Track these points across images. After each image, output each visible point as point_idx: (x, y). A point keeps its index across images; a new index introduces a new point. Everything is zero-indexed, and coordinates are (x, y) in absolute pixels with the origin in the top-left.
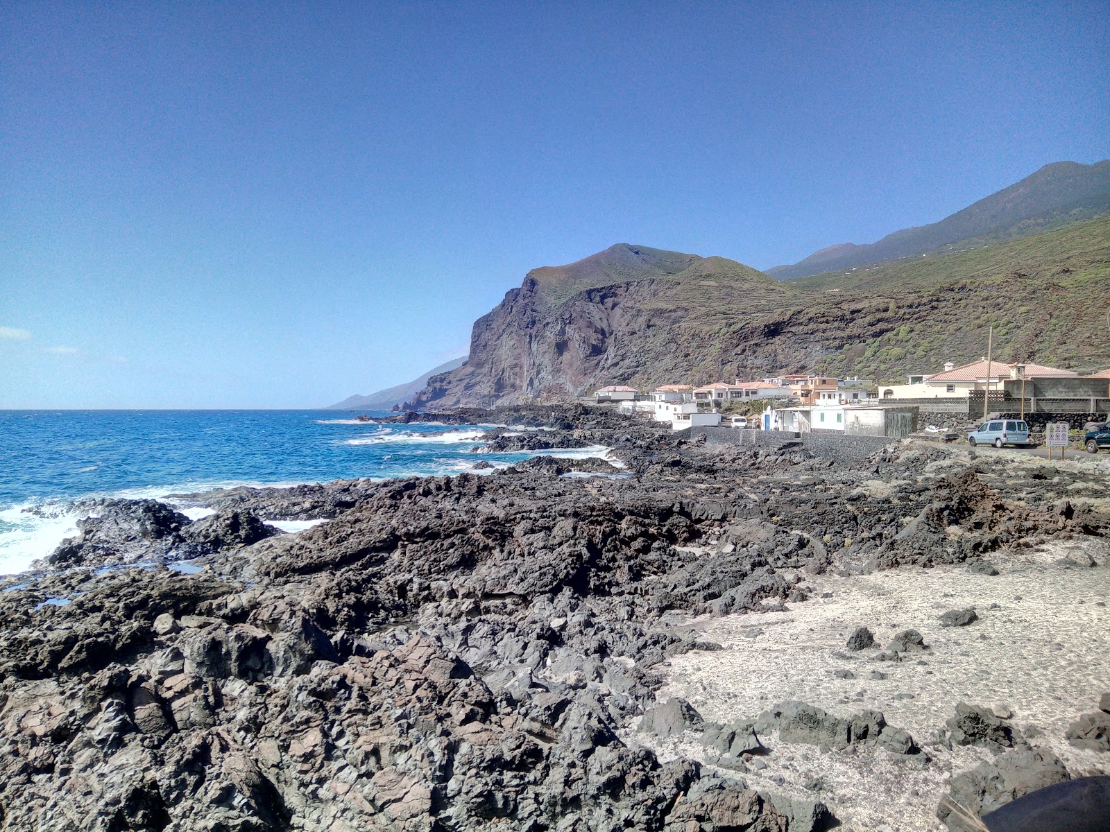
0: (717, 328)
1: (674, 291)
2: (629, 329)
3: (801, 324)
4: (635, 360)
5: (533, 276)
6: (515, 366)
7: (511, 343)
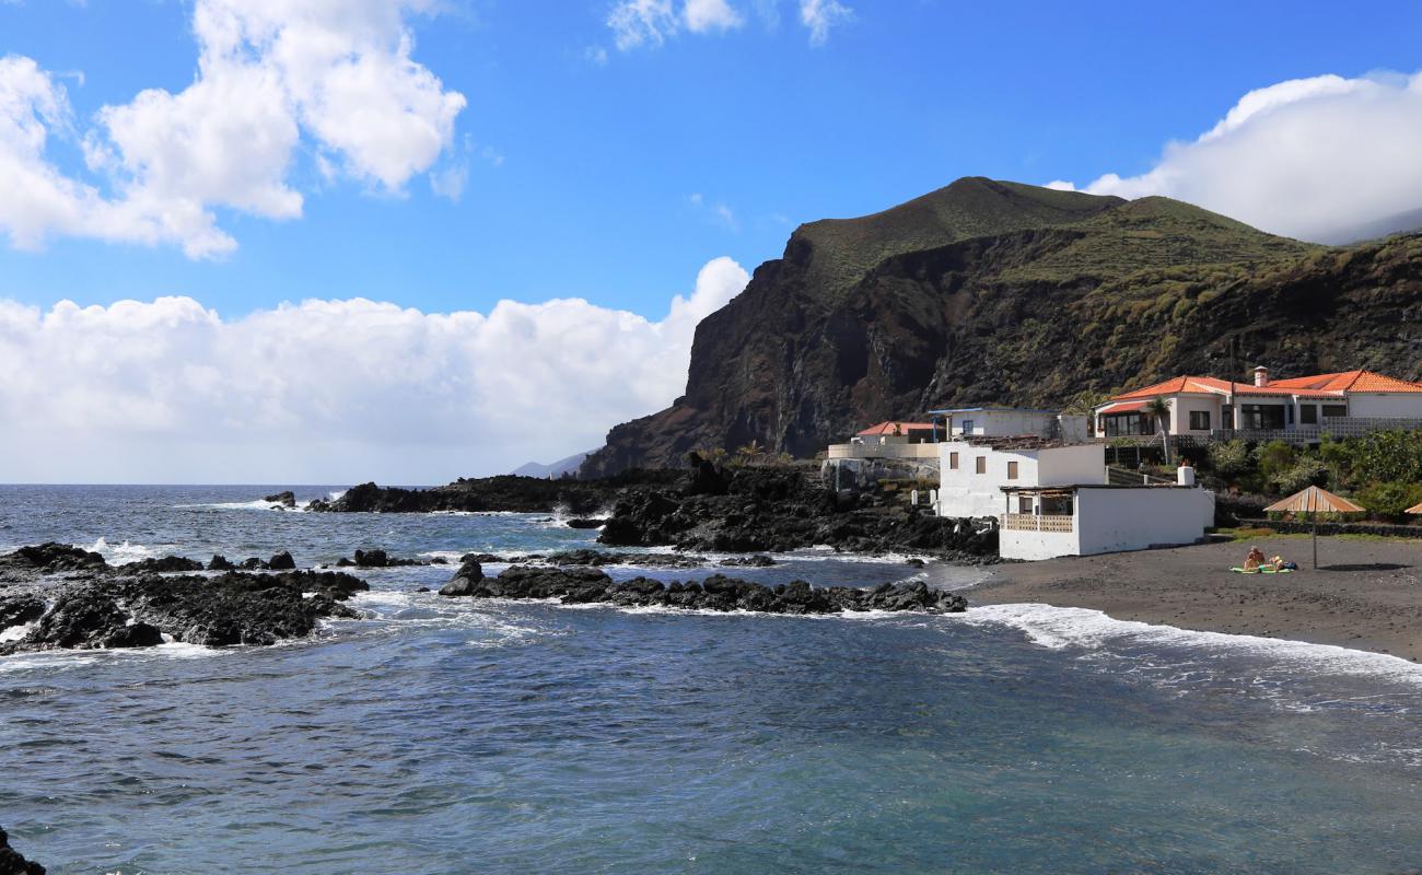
0: (1164, 300)
1: (1071, 250)
2: (978, 323)
3: (1374, 283)
4: (991, 383)
5: (803, 235)
6: (765, 403)
7: (757, 361)
